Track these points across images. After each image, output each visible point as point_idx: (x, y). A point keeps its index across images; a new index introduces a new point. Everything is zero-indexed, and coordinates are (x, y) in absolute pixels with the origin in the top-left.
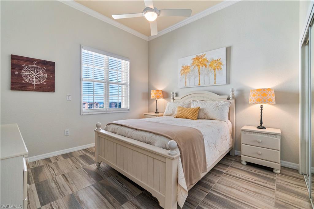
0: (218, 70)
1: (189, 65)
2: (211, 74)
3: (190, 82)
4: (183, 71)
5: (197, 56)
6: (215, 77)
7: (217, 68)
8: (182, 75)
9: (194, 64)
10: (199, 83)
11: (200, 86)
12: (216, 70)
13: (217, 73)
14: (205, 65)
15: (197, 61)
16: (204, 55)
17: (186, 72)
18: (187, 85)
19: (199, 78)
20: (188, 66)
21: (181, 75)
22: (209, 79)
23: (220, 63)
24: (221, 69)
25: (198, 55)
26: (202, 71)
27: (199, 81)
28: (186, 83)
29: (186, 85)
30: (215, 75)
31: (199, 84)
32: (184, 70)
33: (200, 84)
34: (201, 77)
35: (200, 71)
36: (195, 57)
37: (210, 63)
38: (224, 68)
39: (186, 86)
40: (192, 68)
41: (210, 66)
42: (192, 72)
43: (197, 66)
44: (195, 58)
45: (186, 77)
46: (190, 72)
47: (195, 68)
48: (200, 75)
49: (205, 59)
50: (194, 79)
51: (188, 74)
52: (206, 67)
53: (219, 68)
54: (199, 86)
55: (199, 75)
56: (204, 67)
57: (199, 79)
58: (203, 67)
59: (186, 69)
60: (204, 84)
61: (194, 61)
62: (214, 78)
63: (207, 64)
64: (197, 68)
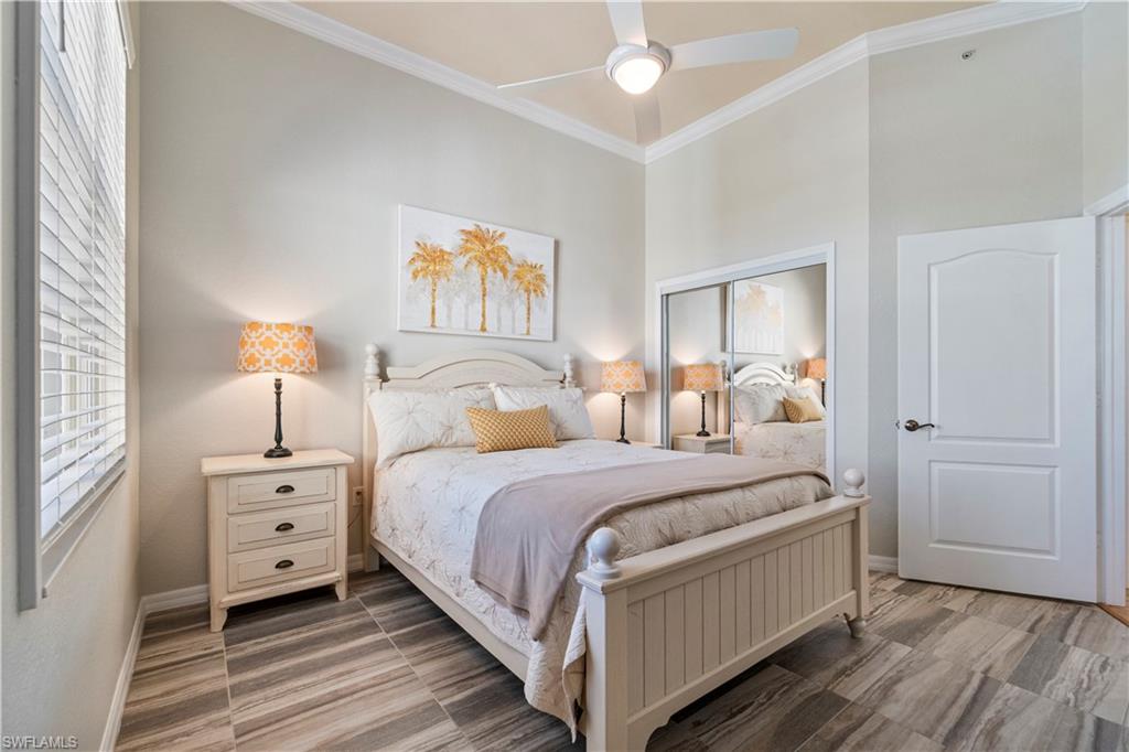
0: (537, 295)
1: (447, 248)
2: (517, 302)
3: (449, 317)
4: (419, 264)
5: (478, 226)
6: (529, 314)
7: (535, 291)
8: (415, 276)
9: (467, 251)
10: (483, 323)
11: (486, 334)
12: (533, 294)
13: (533, 305)
14: (503, 270)
15: (476, 245)
16: (501, 235)
17: (437, 273)
18: (436, 324)
19: (484, 307)
20: (441, 251)
21: (410, 275)
22: (513, 318)
23: (541, 278)
24: (543, 295)
25: (484, 226)
26: (494, 284)
27: (483, 316)
28: (433, 312)
29: (433, 322)
30: (529, 309)
31: (483, 329)
32: (425, 260)
33: (487, 326)
34: (491, 305)
35: (486, 282)
36: (470, 227)
37: (516, 268)
38: (549, 293)
39: (433, 326)
40: (460, 262)
41: (517, 277)
42: (459, 279)
43: (476, 264)
44: (470, 233)
45: (434, 290)
46: (453, 278)
47: (470, 266)
48: (486, 298)
49: (503, 250)
50: (467, 307)
51: (444, 280)
52: (505, 276)
53: (538, 290)
54: (482, 334)
55: (484, 295)
56: (500, 274)
57: (484, 312)
58: (495, 271)
59: (434, 260)
60: (499, 329)
61: (467, 241)
62: (526, 316)
63: (509, 267)
64: (475, 269)
